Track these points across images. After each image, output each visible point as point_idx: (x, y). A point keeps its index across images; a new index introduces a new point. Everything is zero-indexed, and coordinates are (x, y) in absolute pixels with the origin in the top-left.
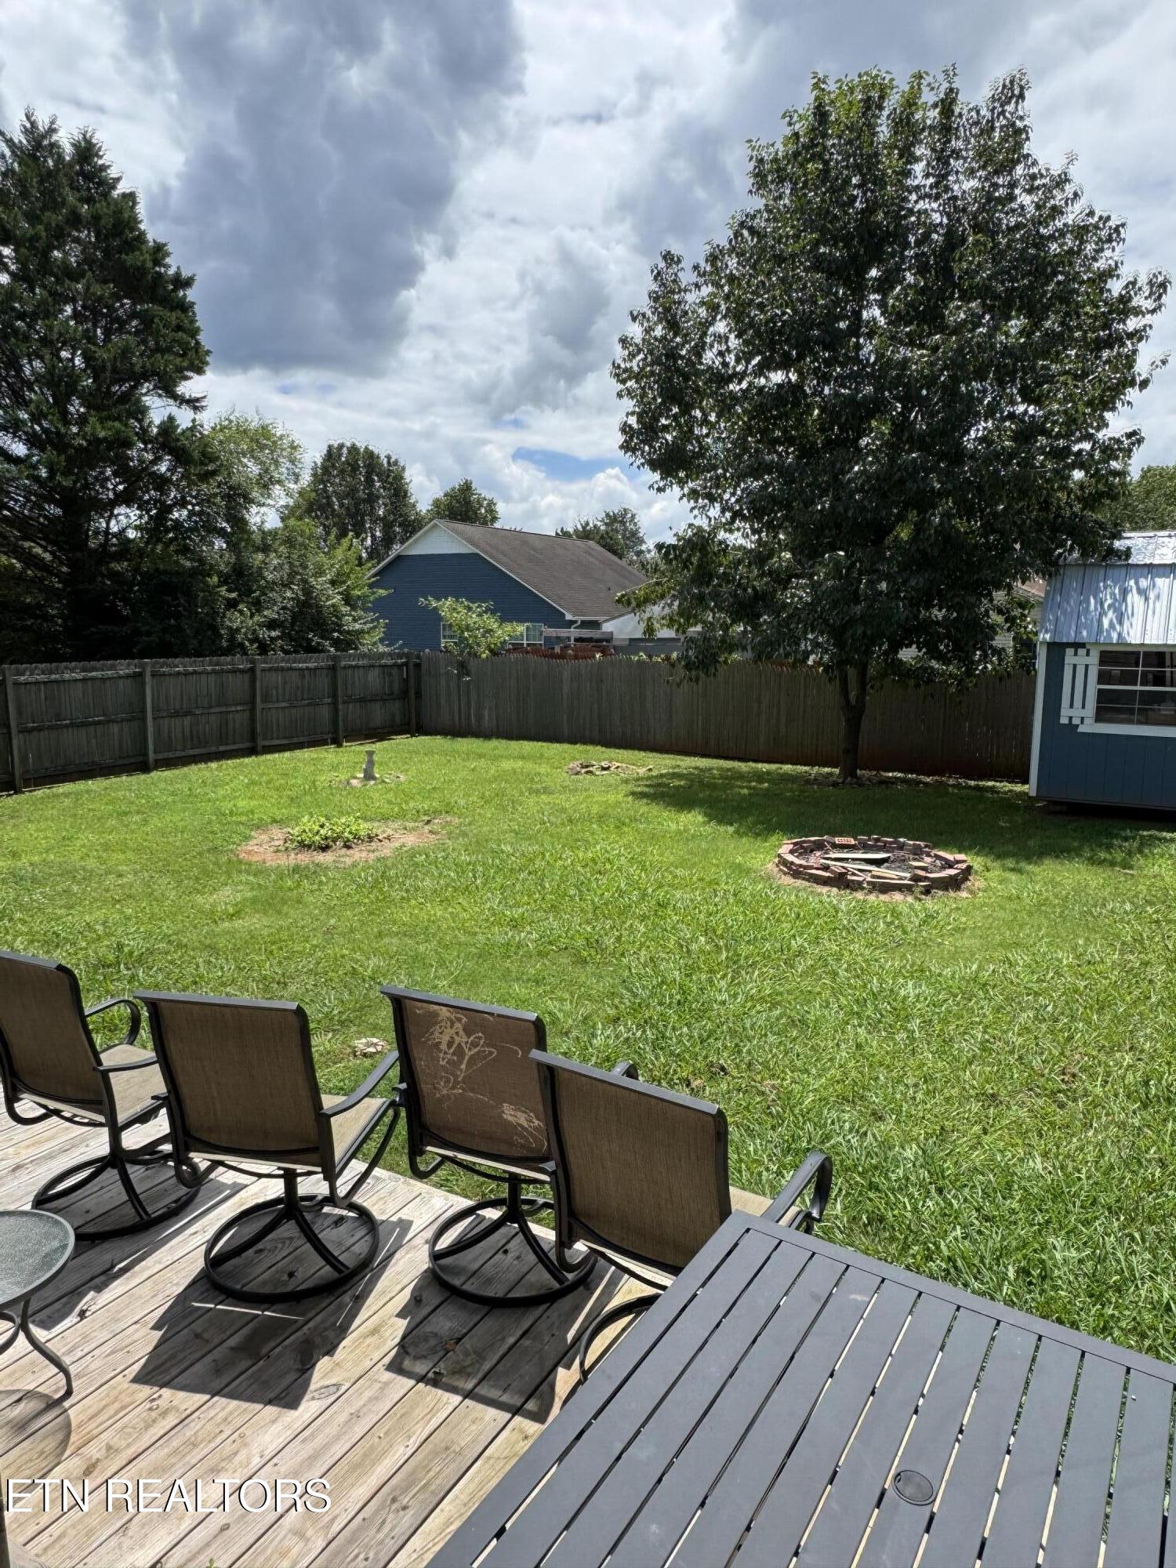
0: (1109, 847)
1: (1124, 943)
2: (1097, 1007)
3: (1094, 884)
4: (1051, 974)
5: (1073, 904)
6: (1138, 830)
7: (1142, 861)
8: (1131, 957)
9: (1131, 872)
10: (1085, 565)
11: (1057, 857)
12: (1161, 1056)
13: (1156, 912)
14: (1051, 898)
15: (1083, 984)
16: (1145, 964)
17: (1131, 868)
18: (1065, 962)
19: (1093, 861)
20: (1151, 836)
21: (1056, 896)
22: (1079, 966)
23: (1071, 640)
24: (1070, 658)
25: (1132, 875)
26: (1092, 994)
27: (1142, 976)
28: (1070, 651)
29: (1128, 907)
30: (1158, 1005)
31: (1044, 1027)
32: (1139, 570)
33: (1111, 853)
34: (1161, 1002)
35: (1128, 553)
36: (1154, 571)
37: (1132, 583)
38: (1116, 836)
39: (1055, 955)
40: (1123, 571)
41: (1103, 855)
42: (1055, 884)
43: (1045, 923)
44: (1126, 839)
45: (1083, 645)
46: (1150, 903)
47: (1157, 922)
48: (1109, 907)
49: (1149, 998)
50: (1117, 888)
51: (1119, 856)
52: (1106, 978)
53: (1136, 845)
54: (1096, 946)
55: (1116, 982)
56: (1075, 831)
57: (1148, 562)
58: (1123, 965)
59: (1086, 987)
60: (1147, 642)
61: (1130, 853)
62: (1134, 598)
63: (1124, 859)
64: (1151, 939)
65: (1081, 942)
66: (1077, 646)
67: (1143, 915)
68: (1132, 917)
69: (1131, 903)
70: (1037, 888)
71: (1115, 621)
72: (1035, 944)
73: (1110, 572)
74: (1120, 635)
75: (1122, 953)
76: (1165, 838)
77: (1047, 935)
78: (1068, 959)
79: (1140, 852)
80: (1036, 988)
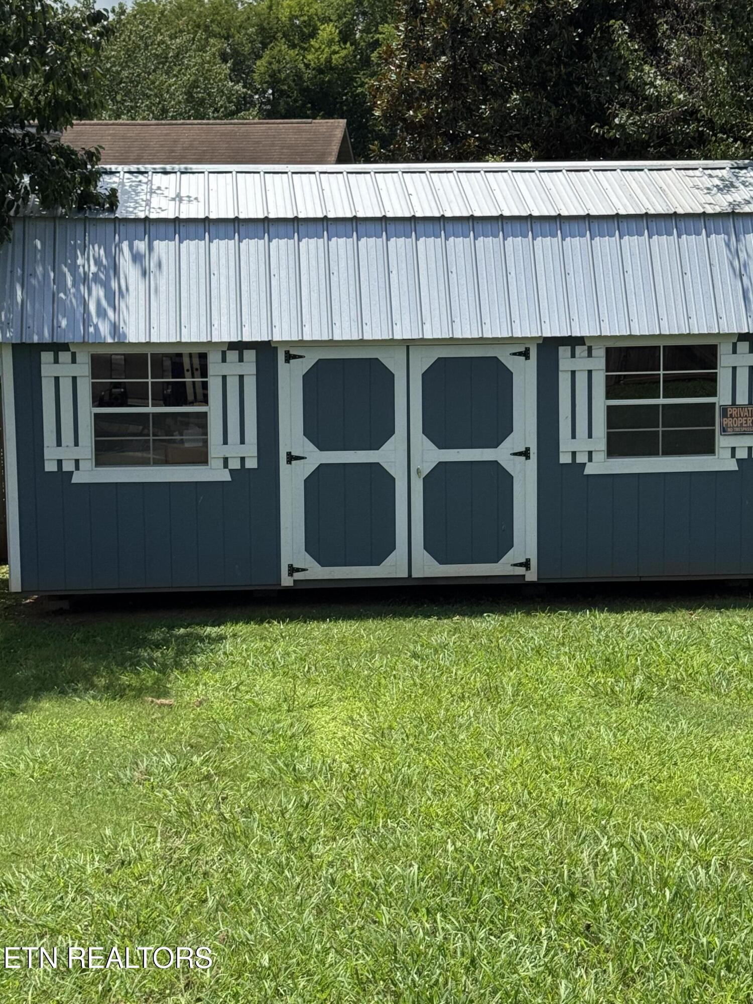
0: (135, 663)
1: (167, 821)
2: (138, 932)
3: (118, 731)
4: (71, 895)
5: (94, 771)
6: (171, 628)
7: (182, 681)
8: (178, 843)
9: (167, 702)
10: (54, 218)
11: (63, 692)
12: (226, 987)
13: (206, 761)
14: (61, 764)
15: (117, 900)
16: (197, 849)
17: (165, 694)
18: (89, 869)
19: (117, 692)
20: (189, 635)
21: (67, 761)
22: (109, 871)
23: (47, 337)
24: (48, 368)
25: (170, 706)
26: (130, 913)
27: (194, 869)
28: (47, 357)
29: (168, 760)
30: (217, 910)
31: (69, 983)
32: (131, 227)
33: (138, 674)
34: (221, 905)
35: (113, 198)
36: (153, 229)
37: (125, 245)
38: (143, 643)
39: (73, 862)
40: (110, 228)
41: (125, 679)
42: (63, 740)
43: (55, 807)
44: (157, 646)
45: (65, 347)
46: (196, 748)
47: (208, 777)
48: (142, 767)
49: (205, 901)
50: (151, 732)
51: (148, 677)
52: (148, 882)
53: (171, 653)
54: (129, 835)
55: (160, 886)
56: (84, 641)
57: (142, 215)
58: (167, 857)
59: (120, 904)
60: (154, 339)
61: (164, 669)
62: (128, 269)
63: (157, 681)
64: (201, 807)
65: (108, 832)
66: (57, 348)
67: (190, 770)
68: (175, 775)
69: (171, 753)
70: (38, 753)
71: (104, 303)
72: (43, 848)
73: (91, 228)
74: (115, 328)
75: (165, 839)
76: (209, 637)
77: (61, 830)
78: (93, 864)
79: (178, 665)
80: (50, 921)
